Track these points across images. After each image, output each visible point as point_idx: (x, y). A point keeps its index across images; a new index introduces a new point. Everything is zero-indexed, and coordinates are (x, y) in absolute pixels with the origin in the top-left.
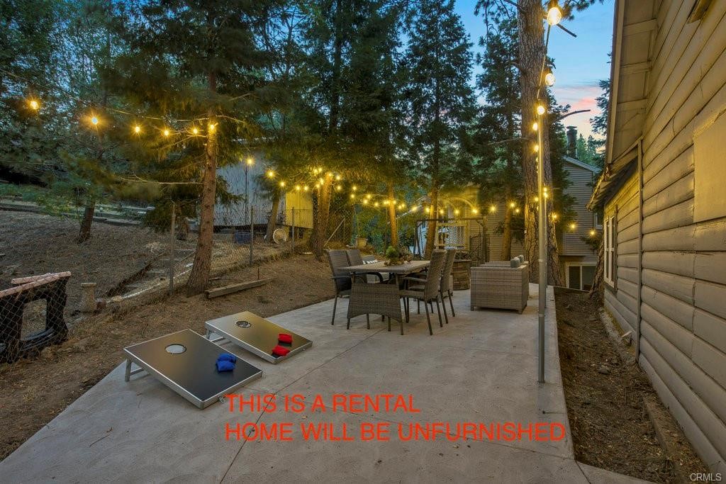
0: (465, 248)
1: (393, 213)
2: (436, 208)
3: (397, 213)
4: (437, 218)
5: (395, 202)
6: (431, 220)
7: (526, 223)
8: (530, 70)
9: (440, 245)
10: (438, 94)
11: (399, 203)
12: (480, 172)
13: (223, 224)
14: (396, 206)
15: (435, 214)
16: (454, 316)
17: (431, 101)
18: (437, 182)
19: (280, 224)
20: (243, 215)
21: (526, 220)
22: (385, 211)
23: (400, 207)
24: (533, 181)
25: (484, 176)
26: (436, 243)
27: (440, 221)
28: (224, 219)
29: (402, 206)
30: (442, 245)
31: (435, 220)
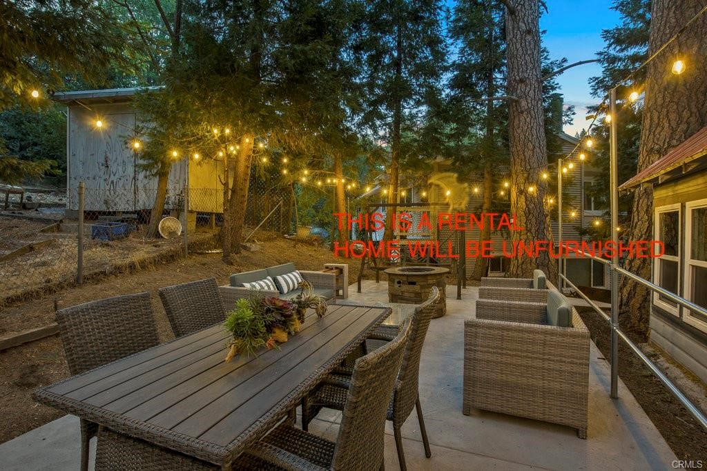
0: (432, 237)
1: (341, 196)
2: (396, 189)
3: (347, 194)
4: (398, 202)
5: (343, 181)
6: (390, 205)
7: (513, 210)
8: (519, 8)
9: (401, 234)
10: (399, 47)
11: (349, 181)
12: (452, 144)
13: (104, 208)
14: (345, 185)
15: (395, 196)
16: (428, 454)
17: (391, 55)
18: (398, 154)
19: (178, 210)
20: (131, 196)
21: (513, 205)
22: (331, 191)
23: (349, 187)
24: (524, 153)
25: (458, 148)
26: (397, 232)
27: (402, 204)
28: (106, 202)
29: (352, 186)
30: (404, 234)
31: (395, 205)
